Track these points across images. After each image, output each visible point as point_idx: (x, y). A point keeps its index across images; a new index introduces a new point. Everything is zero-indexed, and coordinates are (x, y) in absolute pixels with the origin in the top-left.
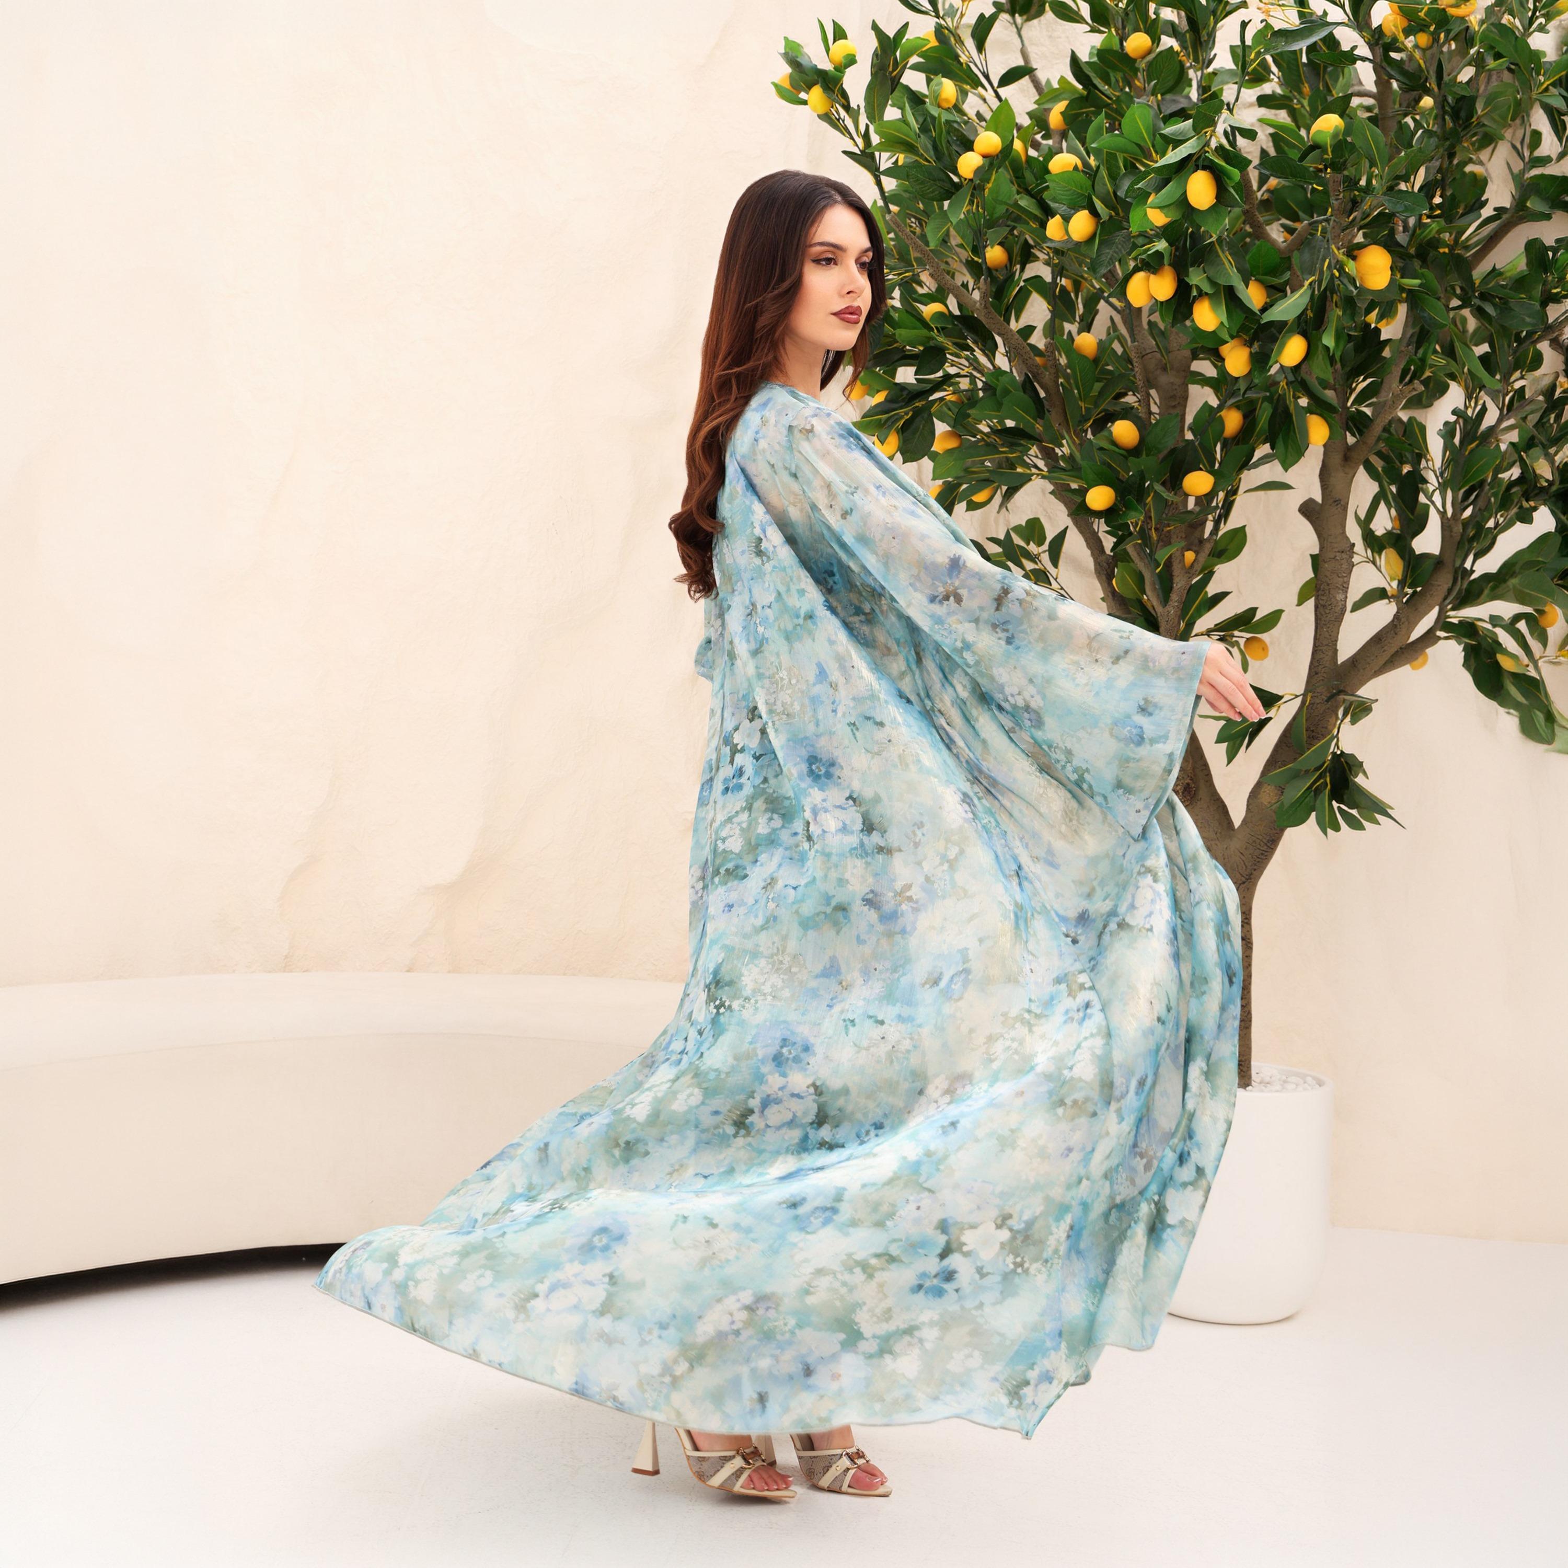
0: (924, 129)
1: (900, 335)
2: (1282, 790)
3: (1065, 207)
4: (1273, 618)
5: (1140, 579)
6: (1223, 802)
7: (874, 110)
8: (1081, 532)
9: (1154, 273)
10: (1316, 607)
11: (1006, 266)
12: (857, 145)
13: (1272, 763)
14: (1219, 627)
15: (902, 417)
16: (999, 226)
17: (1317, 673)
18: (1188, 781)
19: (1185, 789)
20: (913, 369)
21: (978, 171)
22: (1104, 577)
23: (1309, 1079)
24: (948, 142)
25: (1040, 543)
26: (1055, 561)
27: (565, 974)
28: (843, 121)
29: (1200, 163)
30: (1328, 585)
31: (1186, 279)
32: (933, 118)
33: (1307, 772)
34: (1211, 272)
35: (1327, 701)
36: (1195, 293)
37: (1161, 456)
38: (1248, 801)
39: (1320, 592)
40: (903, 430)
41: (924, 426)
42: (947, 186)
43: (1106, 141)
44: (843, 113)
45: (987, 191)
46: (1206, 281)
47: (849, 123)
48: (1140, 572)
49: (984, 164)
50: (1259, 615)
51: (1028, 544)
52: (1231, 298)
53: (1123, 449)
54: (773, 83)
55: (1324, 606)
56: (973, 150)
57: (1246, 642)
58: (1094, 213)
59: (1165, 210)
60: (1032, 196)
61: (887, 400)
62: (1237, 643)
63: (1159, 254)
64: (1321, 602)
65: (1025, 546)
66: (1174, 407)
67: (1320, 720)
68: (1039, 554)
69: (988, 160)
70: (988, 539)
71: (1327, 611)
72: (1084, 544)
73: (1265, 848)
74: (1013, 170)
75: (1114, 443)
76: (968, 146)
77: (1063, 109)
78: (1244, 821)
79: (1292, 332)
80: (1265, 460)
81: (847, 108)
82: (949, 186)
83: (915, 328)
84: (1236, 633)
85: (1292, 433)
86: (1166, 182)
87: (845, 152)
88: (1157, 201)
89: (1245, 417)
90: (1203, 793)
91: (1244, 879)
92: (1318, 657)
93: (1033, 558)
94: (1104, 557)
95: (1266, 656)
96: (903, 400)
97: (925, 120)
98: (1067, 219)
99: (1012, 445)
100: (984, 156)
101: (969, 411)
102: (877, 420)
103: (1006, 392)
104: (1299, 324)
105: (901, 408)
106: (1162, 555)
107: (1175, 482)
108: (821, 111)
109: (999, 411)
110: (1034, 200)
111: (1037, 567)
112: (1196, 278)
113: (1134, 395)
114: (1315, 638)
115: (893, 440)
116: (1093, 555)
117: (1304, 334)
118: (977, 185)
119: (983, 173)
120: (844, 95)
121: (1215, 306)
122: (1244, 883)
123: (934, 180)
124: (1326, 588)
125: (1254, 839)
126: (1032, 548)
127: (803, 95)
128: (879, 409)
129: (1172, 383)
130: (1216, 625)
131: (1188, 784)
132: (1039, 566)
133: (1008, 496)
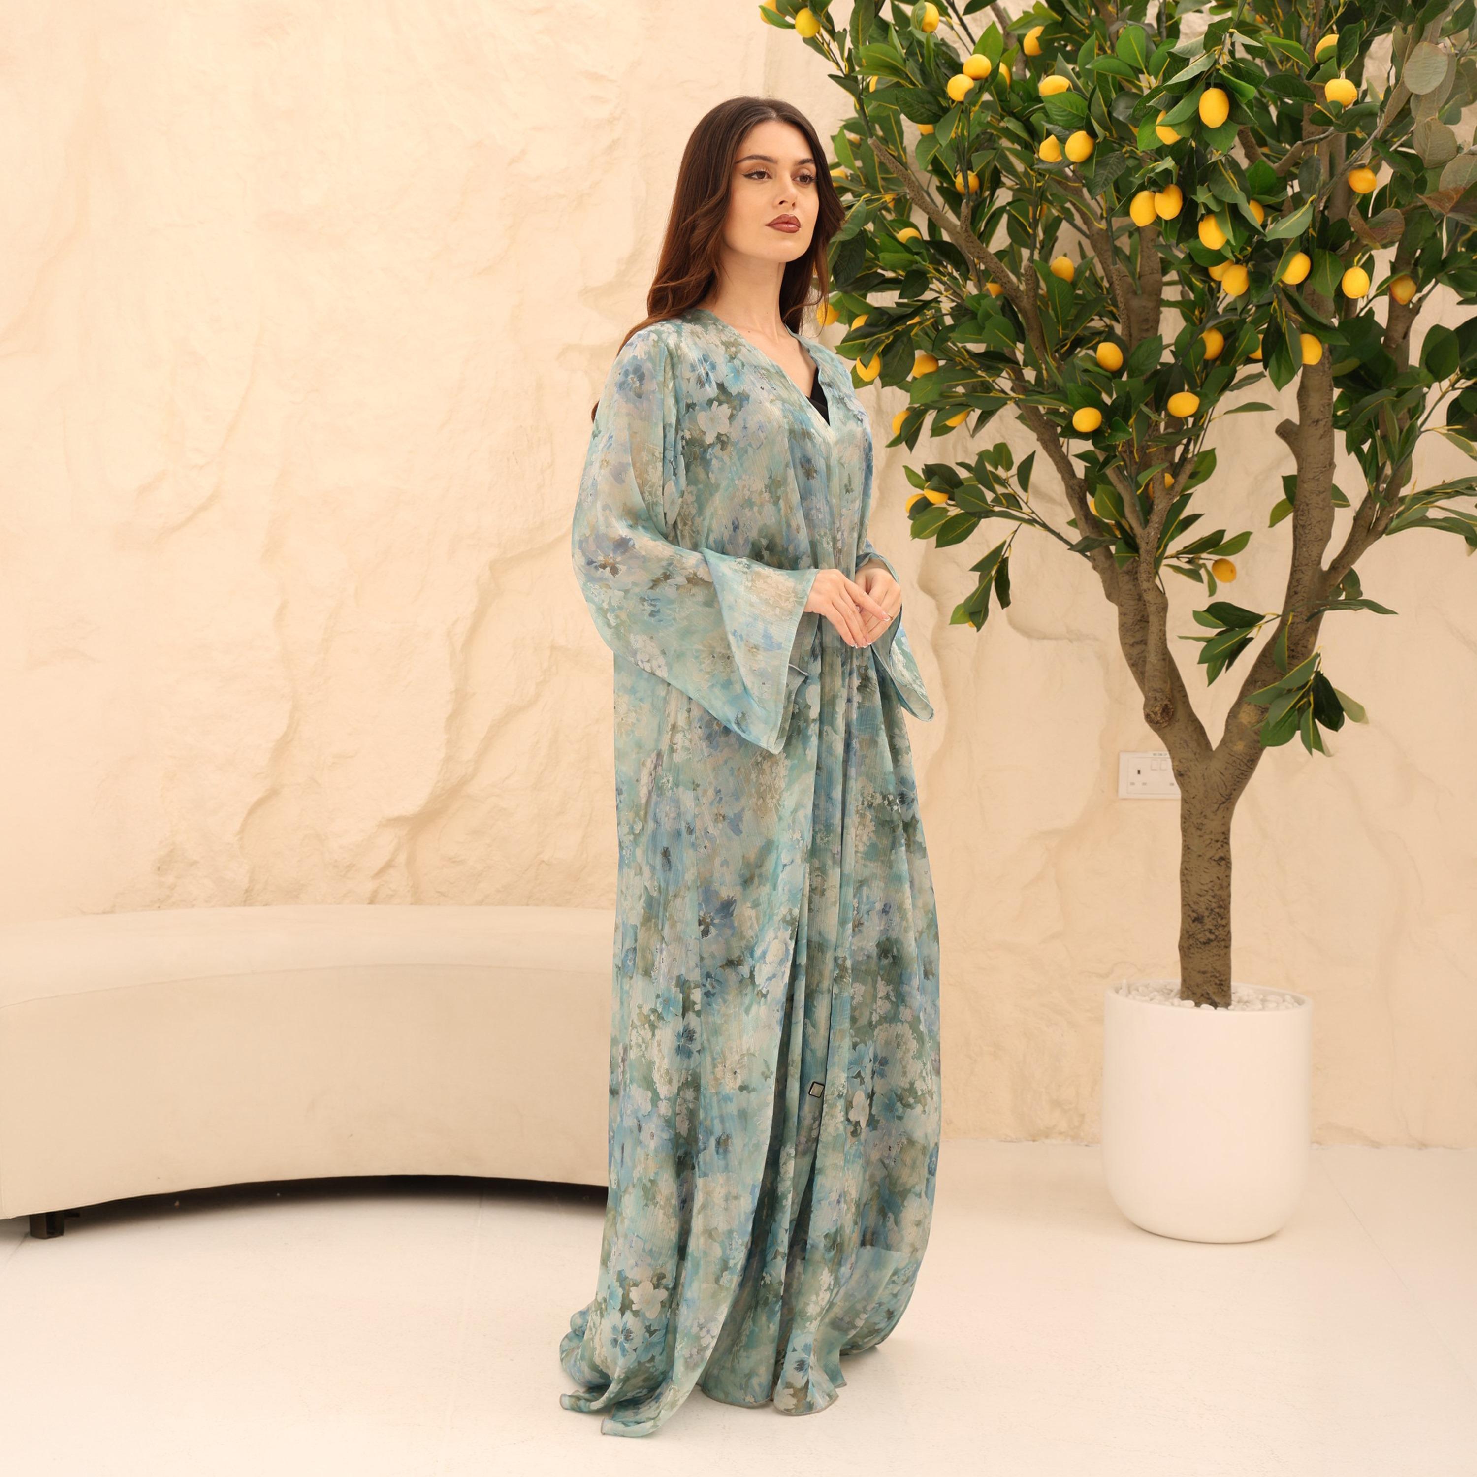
0: (910, 53)
1: (884, 258)
2: (1264, 710)
3: (1060, 128)
4: (1242, 541)
5: (1118, 502)
6: (1199, 723)
7: (857, 33)
8: (1051, 456)
9: (1160, 191)
10: (1295, 528)
11: (976, 192)
12: (841, 70)
13: (1251, 682)
14: (1188, 550)
15: (883, 341)
16: (984, 149)
17: (1296, 593)
18: (1166, 702)
19: (1164, 711)
20: (898, 293)
21: (968, 93)
22: (1076, 501)
23: (1288, 998)
24: (937, 64)
25: (1008, 467)
26: (1025, 487)
27: (527, 905)
28: (828, 45)
29: (1212, 81)
30: (1307, 505)
31: (1194, 197)
32: (920, 43)
33: (1289, 691)
34: (1216, 190)
35: (1307, 620)
36: (1203, 211)
37: (1145, 377)
38: (1227, 721)
39: (1299, 513)
40: (884, 354)
41: (904, 350)
42: (935, 108)
43: (1098, 63)
44: (827, 37)
45: (972, 114)
46: (1212, 199)
47: (834, 46)
48: (1119, 495)
49: (975, 87)
50: (1227, 538)
51: (996, 469)
52: (1235, 215)
53: (1106, 370)
54: (761, 7)
55: (1303, 526)
56: (962, 73)
57: (1214, 565)
58: (1092, 134)
59: (1177, 128)
60: (1018, 119)
61: (867, 324)
62: (1204, 565)
63: (1167, 172)
64: (1301, 523)
65: (993, 470)
66: (1147, 330)
67: (1300, 640)
68: (1008, 478)
69: (978, 82)
70: (958, 464)
71: (1307, 531)
72: (1054, 468)
73: (1245, 768)
74: (998, 94)
75: (1097, 364)
76: (957, 68)
77: (1038, 34)
78: (1223, 742)
79: (1294, 250)
80: (1247, 381)
81: (832, 32)
82: (937, 108)
83: (896, 252)
84: (1204, 555)
85: (1284, 352)
86: (1175, 101)
87: (831, 76)
88: (1168, 119)
89: (1226, 338)
90: (1180, 714)
91: (1224, 799)
92: (1297, 577)
93: (1004, 483)
94: (1075, 482)
95: (1234, 578)
96: (883, 324)
97: (911, 44)
98: (1062, 141)
99: (988, 369)
100: (974, 79)
101: (950, 335)
102: (859, 344)
103: (988, 316)
104: (1301, 241)
105: (881, 332)
106: (1143, 478)
107: (1160, 402)
108: (808, 35)
109: (980, 335)
110: (1020, 123)
111: (1006, 491)
112: (1202, 196)
113: (1101, 319)
114: (1294, 558)
115: (875, 365)
116: (1063, 478)
117: (1307, 252)
118: (964, 108)
119: (973, 95)
120: (829, 19)
121: (1221, 225)
122: (1224, 803)
123: (923, 103)
124: (1305, 508)
125: (1234, 758)
126: (1001, 472)
127: (789, 19)
128: (859, 333)
129: (1144, 307)
130: (1185, 548)
131: (1166, 705)
132: (1010, 491)
133: (983, 419)
